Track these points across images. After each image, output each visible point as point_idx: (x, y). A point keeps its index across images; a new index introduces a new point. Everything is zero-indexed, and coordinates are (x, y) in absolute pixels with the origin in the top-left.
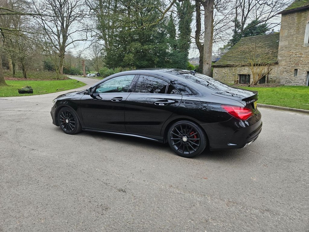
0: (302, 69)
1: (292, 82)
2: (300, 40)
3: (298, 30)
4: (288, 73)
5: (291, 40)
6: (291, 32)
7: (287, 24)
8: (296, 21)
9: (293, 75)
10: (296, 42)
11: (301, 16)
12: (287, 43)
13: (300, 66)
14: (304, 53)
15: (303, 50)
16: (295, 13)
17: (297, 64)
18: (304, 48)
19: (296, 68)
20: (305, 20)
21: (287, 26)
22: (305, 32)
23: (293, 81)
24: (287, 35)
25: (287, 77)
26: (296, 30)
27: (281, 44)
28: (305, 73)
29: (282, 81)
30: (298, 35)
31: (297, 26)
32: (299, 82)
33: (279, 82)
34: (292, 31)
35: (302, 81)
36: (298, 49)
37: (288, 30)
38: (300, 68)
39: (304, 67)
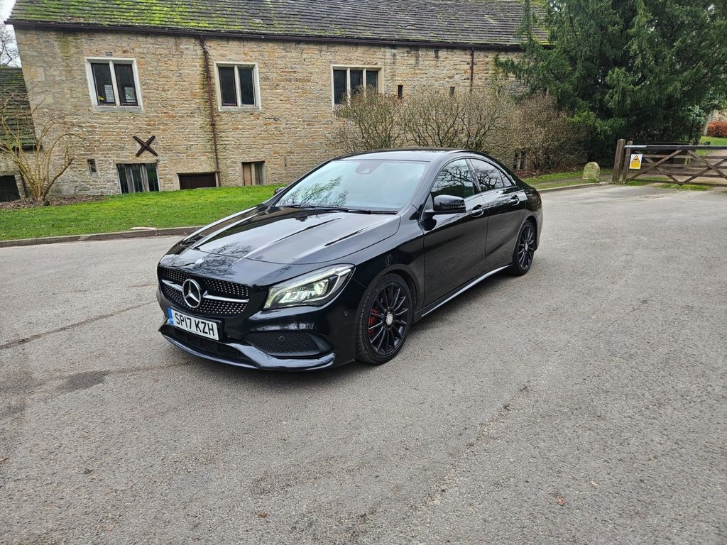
0: (103, 158)
1: (90, 189)
2: (79, 95)
3: (70, 72)
4: (75, 170)
5: (58, 93)
6: (54, 76)
7: (35, 54)
8: (58, 50)
9: (88, 173)
10: (72, 99)
11: (67, 42)
12: (50, 100)
13: (98, 154)
14: (98, 125)
15: (95, 119)
16: (49, 31)
17: (90, 149)
18: (95, 114)
19: (90, 157)
20: (78, 53)
21: (36, 59)
22: (86, 80)
23: (91, 185)
24: (44, 79)
25: (76, 179)
26: (64, 73)
27: (35, 100)
28: (112, 167)
29: (65, 188)
30: (73, 85)
31: (65, 64)
32: (106, 186)
33: (59, 191)
34: (55, 73)
35: (112, 184)
36: (82, 115)
37: (45, 70)
38: (98, 157)
39: (108, 154)
